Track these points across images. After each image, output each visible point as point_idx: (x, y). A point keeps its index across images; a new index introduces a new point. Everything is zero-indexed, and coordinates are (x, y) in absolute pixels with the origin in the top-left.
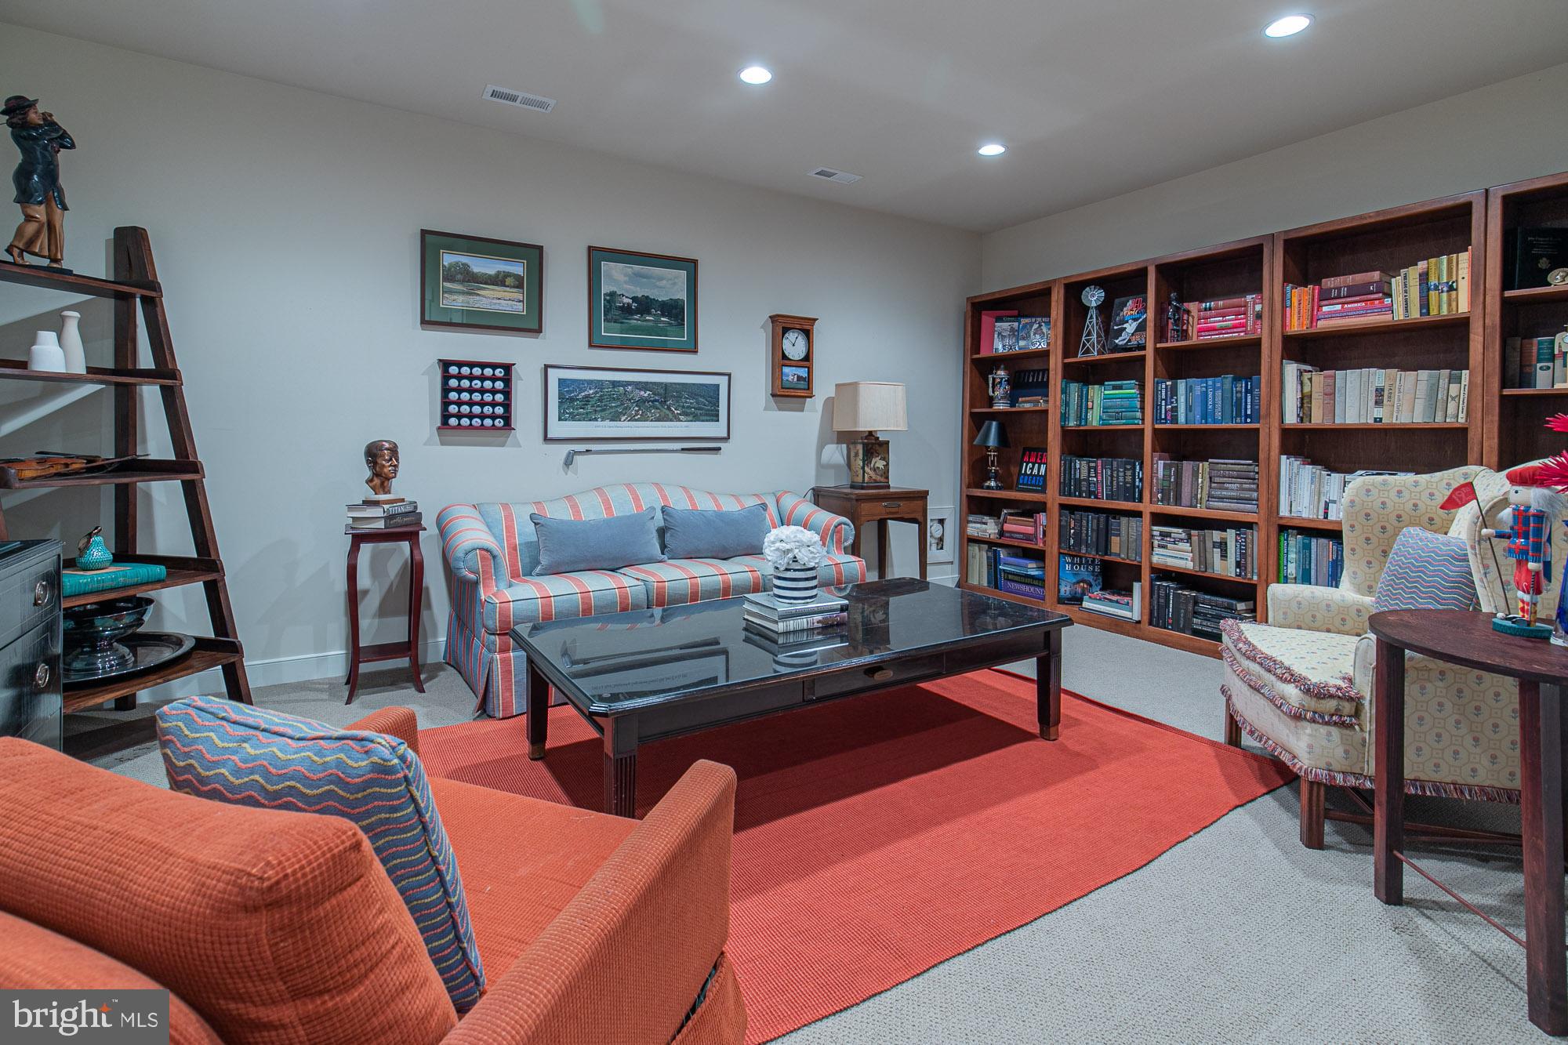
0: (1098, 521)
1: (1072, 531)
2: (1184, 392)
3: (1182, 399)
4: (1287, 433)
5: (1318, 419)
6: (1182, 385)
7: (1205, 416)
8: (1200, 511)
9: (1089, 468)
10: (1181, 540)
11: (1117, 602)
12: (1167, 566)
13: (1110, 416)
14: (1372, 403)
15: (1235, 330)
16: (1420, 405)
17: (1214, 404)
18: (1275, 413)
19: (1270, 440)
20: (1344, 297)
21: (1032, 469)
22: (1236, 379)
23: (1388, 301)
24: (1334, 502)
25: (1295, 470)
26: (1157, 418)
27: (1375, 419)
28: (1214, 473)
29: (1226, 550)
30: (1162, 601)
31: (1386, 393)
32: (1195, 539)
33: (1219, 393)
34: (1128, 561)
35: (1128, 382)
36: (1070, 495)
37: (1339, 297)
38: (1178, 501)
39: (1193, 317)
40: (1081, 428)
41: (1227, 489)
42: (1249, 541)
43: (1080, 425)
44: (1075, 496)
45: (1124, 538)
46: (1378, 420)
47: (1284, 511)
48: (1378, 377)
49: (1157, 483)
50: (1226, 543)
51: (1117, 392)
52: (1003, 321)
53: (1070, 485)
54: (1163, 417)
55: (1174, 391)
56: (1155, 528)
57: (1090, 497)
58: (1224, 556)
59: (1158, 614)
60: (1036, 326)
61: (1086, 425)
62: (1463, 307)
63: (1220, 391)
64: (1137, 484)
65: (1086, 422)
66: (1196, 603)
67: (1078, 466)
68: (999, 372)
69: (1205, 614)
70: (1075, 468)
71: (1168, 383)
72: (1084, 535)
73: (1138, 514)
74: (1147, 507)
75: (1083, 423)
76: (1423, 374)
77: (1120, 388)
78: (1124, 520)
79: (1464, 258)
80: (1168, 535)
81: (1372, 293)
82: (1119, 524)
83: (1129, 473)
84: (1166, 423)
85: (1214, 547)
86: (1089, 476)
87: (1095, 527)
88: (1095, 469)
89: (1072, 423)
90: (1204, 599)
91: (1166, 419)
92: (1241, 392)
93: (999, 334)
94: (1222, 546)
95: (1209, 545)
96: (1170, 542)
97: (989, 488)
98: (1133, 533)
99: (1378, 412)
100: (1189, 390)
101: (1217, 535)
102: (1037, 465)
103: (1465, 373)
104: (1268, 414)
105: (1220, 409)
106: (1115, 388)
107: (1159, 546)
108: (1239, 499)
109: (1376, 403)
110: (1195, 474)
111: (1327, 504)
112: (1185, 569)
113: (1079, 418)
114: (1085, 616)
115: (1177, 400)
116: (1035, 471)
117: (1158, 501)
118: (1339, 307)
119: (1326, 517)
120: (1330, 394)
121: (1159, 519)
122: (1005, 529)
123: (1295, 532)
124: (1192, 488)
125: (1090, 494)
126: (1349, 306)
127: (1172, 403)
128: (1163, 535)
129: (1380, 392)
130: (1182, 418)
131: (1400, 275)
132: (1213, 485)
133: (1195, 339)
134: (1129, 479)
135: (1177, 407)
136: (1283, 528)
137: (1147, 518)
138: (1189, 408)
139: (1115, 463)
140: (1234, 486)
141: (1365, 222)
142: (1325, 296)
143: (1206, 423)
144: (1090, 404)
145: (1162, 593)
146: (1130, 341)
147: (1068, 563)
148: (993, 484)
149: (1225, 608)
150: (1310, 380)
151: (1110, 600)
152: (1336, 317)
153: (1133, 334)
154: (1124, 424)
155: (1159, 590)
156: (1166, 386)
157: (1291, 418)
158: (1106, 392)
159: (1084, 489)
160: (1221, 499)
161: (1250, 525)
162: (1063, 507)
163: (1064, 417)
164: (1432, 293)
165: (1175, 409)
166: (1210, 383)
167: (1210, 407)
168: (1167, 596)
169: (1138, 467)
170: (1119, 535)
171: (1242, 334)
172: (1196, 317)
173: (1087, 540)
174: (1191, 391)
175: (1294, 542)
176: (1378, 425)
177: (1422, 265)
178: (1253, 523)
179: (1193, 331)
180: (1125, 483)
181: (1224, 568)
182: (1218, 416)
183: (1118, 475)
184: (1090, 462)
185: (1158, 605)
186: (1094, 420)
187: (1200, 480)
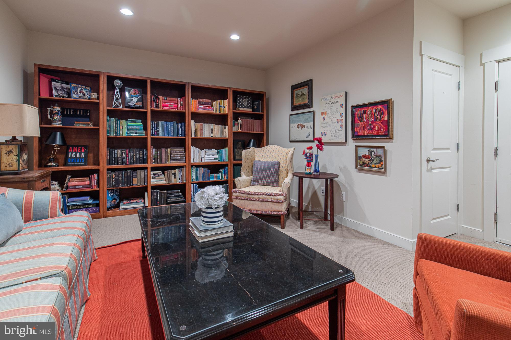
0: (127, 173)
1: (114, 179)
2: (161, 126)
3: (160, 128)
4: (193, 140)
5: (199, 136)
6: (160, 123)
7: (168, 134)
8: (168, 164)
9: (122, 153)
10: (161, 175)
11: (137, 202)
12: (156, 184)
13: (131, 132)
14: (211, 132)
15: (174, 108)
16: (219, 133)
17: (171, 130)
18: (190, 134)
19: (188, 142)
20: (204, 105)
21: (76, 155)
22: (177, 123)
23: (212, 108)
24: (203, 157)
25: (195, 150)
26: (152, 134)
27: (211, 136)
28: (172, 152)
29: (176, 175)
30: (155, 197)
31: (213, 130)
32: (166, 174)
33: (172, 127)
34: (141, 186)
35: (138, 120)
36: (112, 164)
37: (202, 104)
38: (161, 162)
39: (161, 101)
40: (117, 137)
41: (176, 156)
42: (183, 171)
43: (117, 135)
44: (115, 164)
45: (139, 178)
46: (212, 137)
47: (192, 162)
48: (212, 126)
49: (153, 156)
50: (176, 173)
51: (134, 123)
52: (56, 82)
53: (113, 160)
54: (154, 133)
55: (158, 125)
56: (151, 172)
57: (123, 164)
58: (175, 177)
59: (154, 201)
60: (79, 89)
61: (120, 135)
62: (226, 112)
63: (173, 126)
64: (145, 157)
65: (120, 134)
66: (167, 194)
67: (116, 152)
68: (55, 107)
69: (170, 197)
70: (115, 153)
71: (155, 122)
72: (120, 180)
73: (146, 168)
74: (149, 165)
75: (118, 135)
76: (220, 126)
77: (135, 122)
78: (139, 172)
79: (226, 101)
80: (157, 174)
81: (209, 105)
82: (137, 173)
83: (141, 154)
84: (155, 136)
85: (172, 175)
86: (122, 156)
87: (126, 176)
88: (125, 153)
89: (112, 135)
90: (170, 192)
91: (155, 134)
92: (179, 127)
93: (55, 88)
94: (175, 174)
95: (171, 174)
96: (157, 176)
97: (51, 166)
98: (143, 175)
99: (212, 135)
100: (163, 125)
101: (173, 171)
102: (78, 153)
103: (227, 127)
104: (188, 134)
105: (173, 132)
106: (132, 122)
107: (153, 178)
108: (180, 159)
109: (212, 132)
110: (166, 153)
111: (202, 158)
112: (163, 184)
113: (116, 132)
114: (123, 212)
115: (159, 128)
116: (78, 156)
117: (153, 162)
118: (202, 107)
119: (201, 162)
120: (201, 130)
121: (153, 169)
122: (69, 185)
123: (194, 167)
124: (165, 157)
125: (123, 163)
126: (205, 107)
127: (157, 129)
128: (154, 174)
129: (212, 129)
130: (160, 134)
131: (215, 102)
132: (172, 156)
133: (161, 108)
134: (141, 156)
135: (159, 130)
136: (192, 166)
137: (149, 169)
138: (163, 131)
139: (134, 151)
140: (178, 155)
141: (209, 87)
142: (199, 103)
143: (168, 136)
144: (121, 127)
145: (155, 194)
146: (135, 105)
147: (110, 193)
148: (53, 164)
149: (177, 193)
150: (197, 125)
151: (134, 202)
152: (202, 109)
153: (136, 102)
154: (138, 136)
155: (154, 193)
156: (155, 123)
157: (193, 136)
158: (129, 123)
159: (120, 161)
160: (174, 160)
161: (182, 167)
162: (108, 170)
163: (108, 132)
164: (221, 108)
165: (158, 131)
166: (169, 123)
167: (170, 131)
168: (157, 195)
169: (145, 151)
170: (137, 177)
171: (177, 110)
172: (162, 101)
173: (122, 181)
174: (163, 126)
175: (194, 169)
176: (212, 138)
177: (219, 101)
178: (184, 166)
179: (161, 106)
180: (139, 157)
181: (175, 181)
182: (173, 134)
183: (136, 154)
184: (122, 150)
185: (154, 198)
186: (123, 134)
187: (168, 154)
